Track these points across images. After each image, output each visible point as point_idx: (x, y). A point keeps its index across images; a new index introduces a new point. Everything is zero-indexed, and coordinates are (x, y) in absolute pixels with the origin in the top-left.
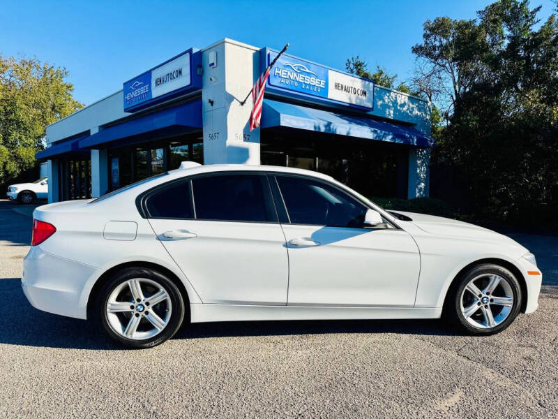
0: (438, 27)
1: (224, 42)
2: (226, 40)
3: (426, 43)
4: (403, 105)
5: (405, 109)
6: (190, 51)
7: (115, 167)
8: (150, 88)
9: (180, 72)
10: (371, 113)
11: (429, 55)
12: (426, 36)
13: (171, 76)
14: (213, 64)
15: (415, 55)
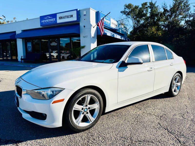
0: (129, 6)
1: (90, 9)
2: (91, 8)
3: (124, 10)
4: (123, 28)
5: (123, 29)
6: (77, 10)
7: (29, 45)
8: (56, 19)
9: (72, 16)
10: (117, 31)
11: (125, 14)
12: (125, 8)
13: (68, 17)
14: (85, 15)
15: (122, 14)
